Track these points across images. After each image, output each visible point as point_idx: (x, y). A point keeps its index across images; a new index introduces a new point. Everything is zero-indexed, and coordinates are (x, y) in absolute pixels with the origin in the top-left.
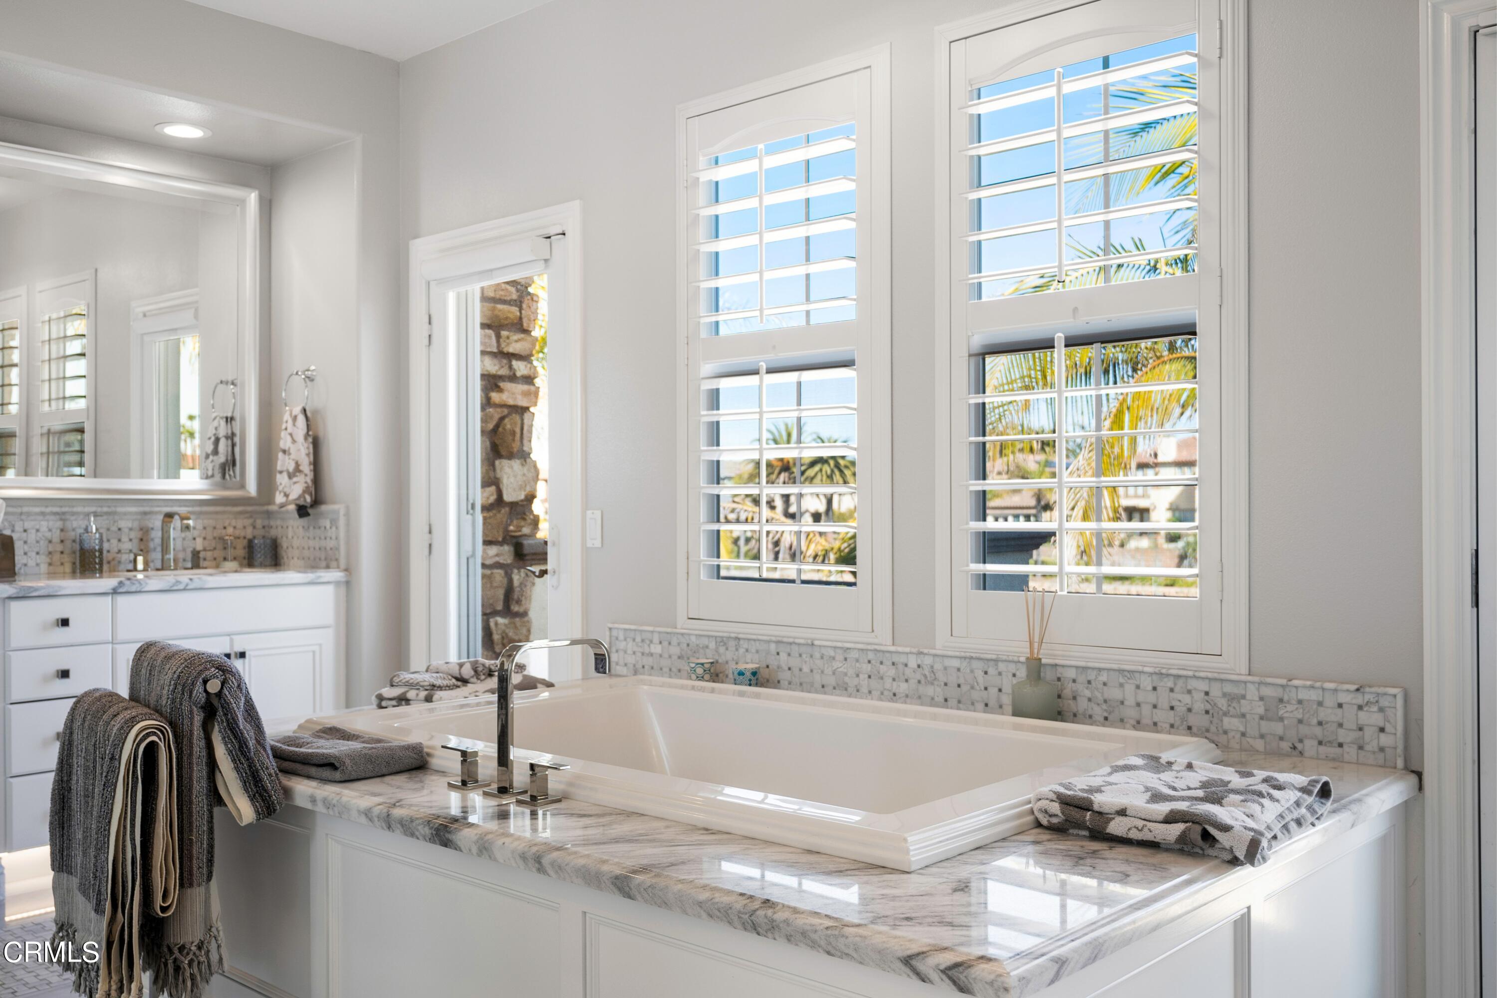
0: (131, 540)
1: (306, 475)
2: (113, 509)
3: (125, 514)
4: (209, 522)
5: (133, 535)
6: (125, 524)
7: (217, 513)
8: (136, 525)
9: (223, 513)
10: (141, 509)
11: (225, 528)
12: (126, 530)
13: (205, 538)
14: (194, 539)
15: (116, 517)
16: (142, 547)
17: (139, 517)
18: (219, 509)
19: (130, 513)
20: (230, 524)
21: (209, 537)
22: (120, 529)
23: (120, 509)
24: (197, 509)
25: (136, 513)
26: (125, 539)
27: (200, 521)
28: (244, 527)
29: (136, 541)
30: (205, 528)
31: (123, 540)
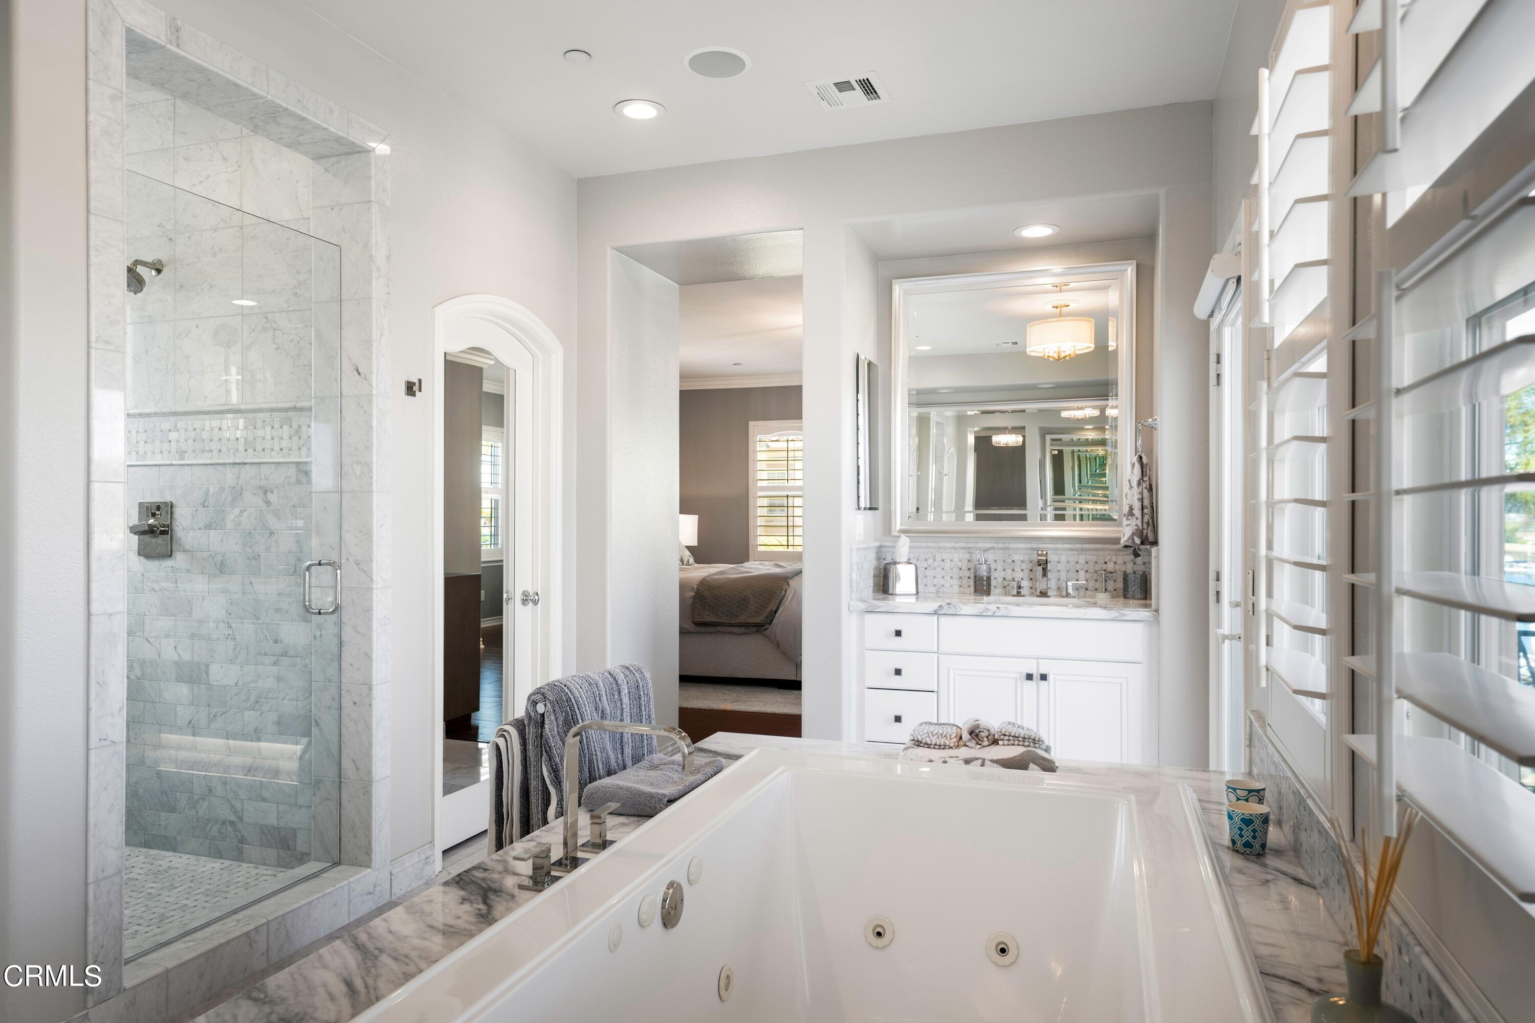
0: (1022, 570)
1: (1137, 519)
2: (1006, 545)
3: (1017, 549)
4: (1093, 558)
5: (1024, 566)
6: (1017, 557)
7: (1097, 550)
8: (1027, 558)
9: (1103, 549)
10: (1029, 546)
11: (1106, 563)
12: (1019, 563)
13: (1087, 571)
14: (1077, 571)
15: (1011, 552)
16: (1032, 577)
17: (1029, 552)
18: (1097, 546)
19: (1021, 549)
20: (1110, 560)
21: (1091, 570)
22: (1013, 561)
23: (1012, 546)
24: (1078, 546)
25: (1025, 549)
26: (1018, 569)
27: (1083, 557)
28: (1125, 563)
29: (1027, 572)
30: (1087, 563)
31: (1015, 570)
